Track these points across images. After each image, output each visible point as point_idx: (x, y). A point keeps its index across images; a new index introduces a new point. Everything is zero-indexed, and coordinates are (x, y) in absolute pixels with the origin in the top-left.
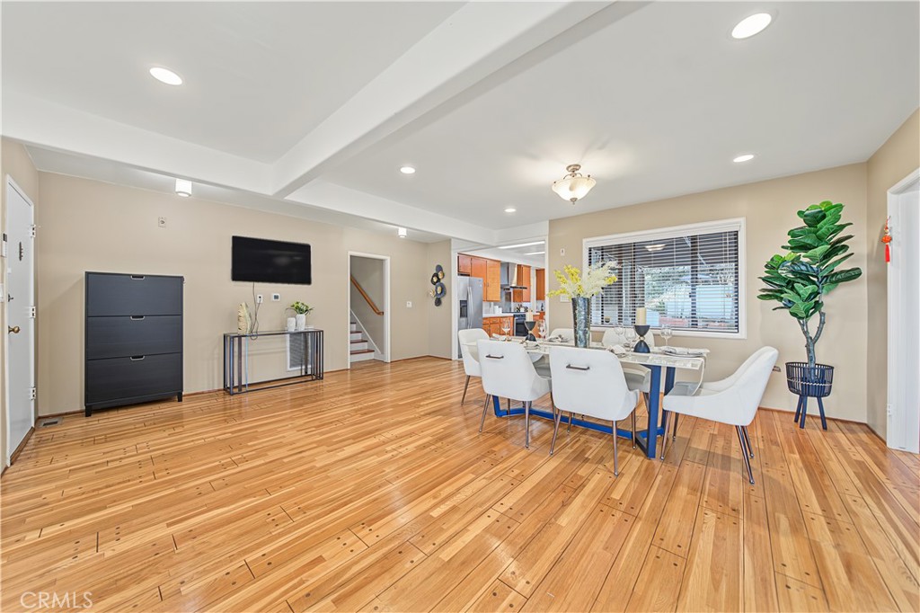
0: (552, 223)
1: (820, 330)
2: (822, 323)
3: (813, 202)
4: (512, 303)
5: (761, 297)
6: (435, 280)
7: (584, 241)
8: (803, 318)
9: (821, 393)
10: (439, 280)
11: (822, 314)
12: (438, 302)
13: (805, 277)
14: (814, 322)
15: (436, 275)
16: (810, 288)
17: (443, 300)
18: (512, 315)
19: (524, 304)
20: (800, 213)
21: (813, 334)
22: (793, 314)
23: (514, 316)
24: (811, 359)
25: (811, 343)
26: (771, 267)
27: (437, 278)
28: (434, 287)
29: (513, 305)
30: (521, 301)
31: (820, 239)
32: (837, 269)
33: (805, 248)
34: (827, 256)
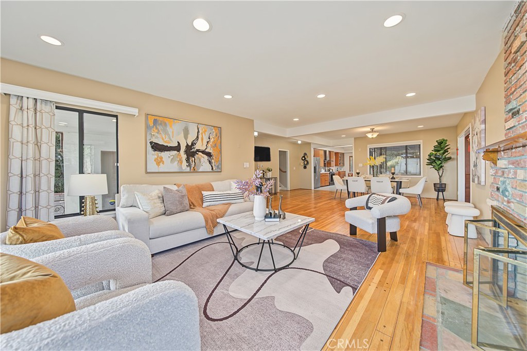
0: (355, 139)
1: (442, 173)
2: (443, 172)
3: (440, 138)
5: (427, 165)
6: (303, 158)
7: (368, 146)
8: (438, 170)
9: (443, 191)
10: (305, 159)
11: (443, 169)
12: (305, 167)
13: (439, 159)
14: (441, 172)
15: (304, 157)
16: (440, 162)
17: (307, 166)
20: (437, 141)
21: (440, 175)
22: (436, 169)
23: (329, 173)
24: (440, 182)
25: (440, 177)
26: (430, 156)
27: (304, 158)
28: (303, 161)
30: (331, 166)
31: (442, 149)
32: (447, 156)
33: (439, 151)
34: (444, 153)
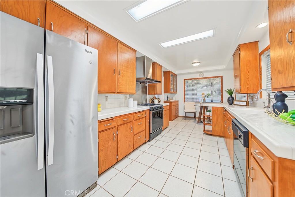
4: (147, 95)
18: (148, 108)
19: (156, 96)
23: (150, 110)
29: (149, 97)
30: (155, 93)
